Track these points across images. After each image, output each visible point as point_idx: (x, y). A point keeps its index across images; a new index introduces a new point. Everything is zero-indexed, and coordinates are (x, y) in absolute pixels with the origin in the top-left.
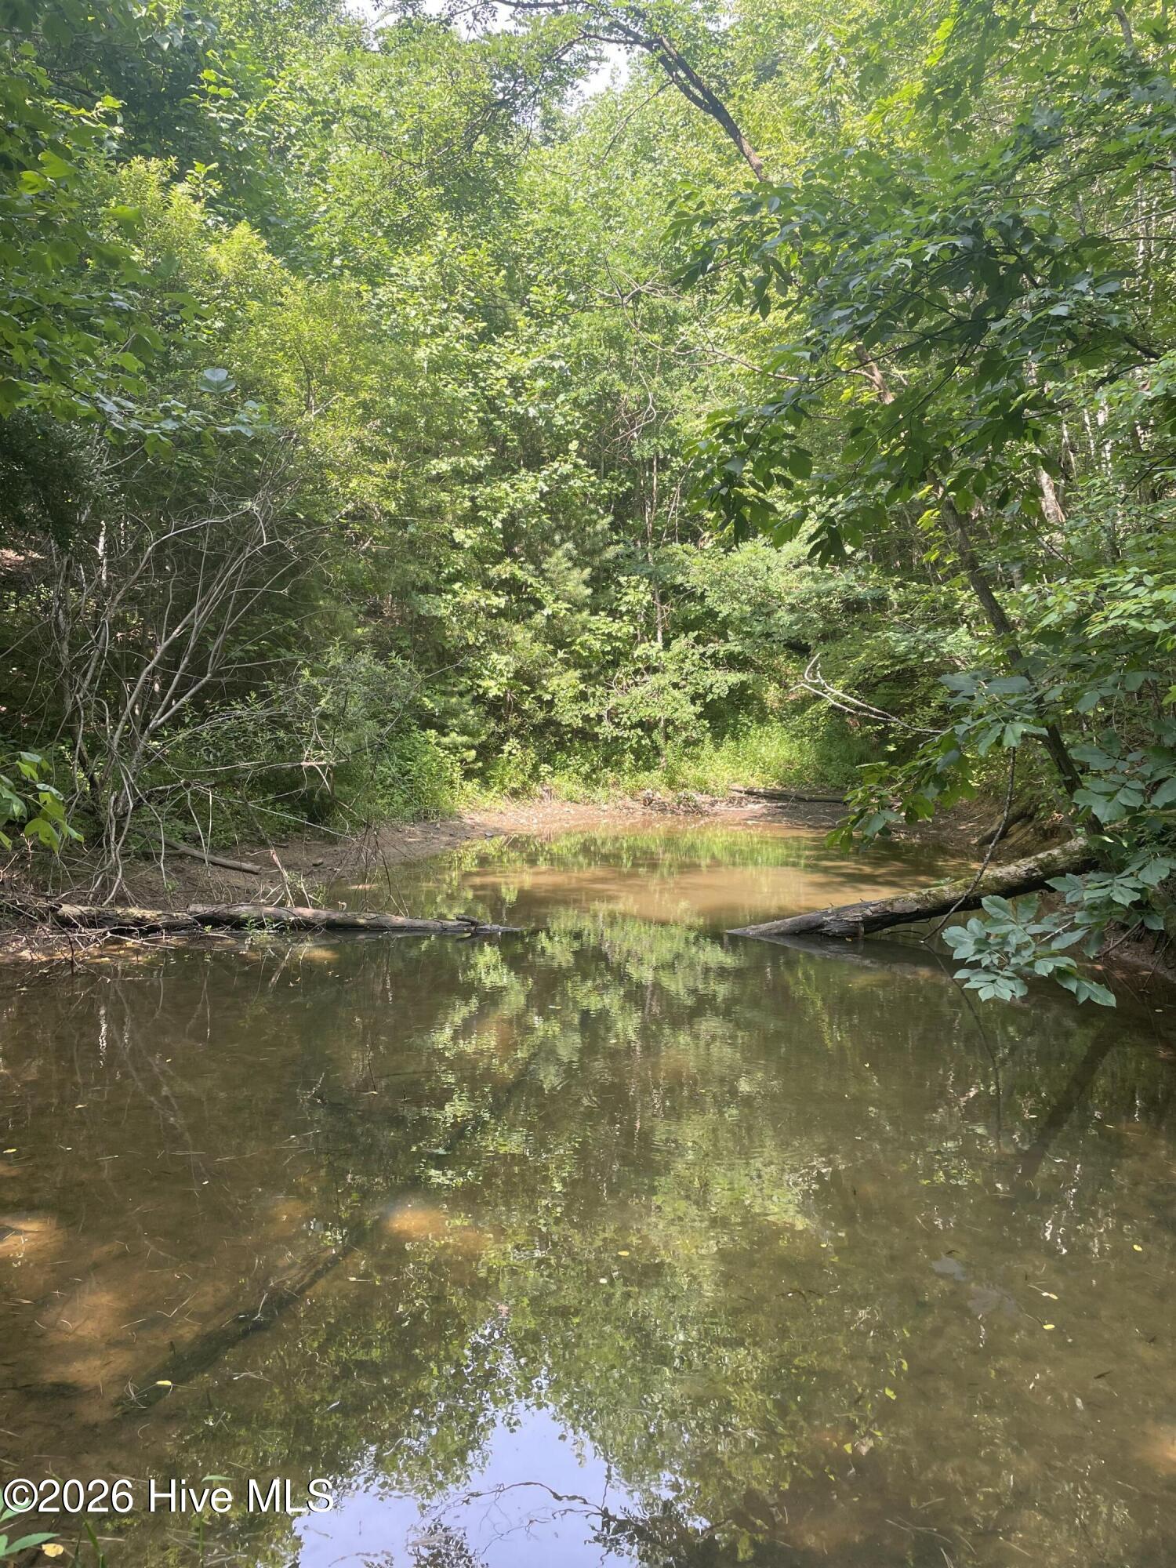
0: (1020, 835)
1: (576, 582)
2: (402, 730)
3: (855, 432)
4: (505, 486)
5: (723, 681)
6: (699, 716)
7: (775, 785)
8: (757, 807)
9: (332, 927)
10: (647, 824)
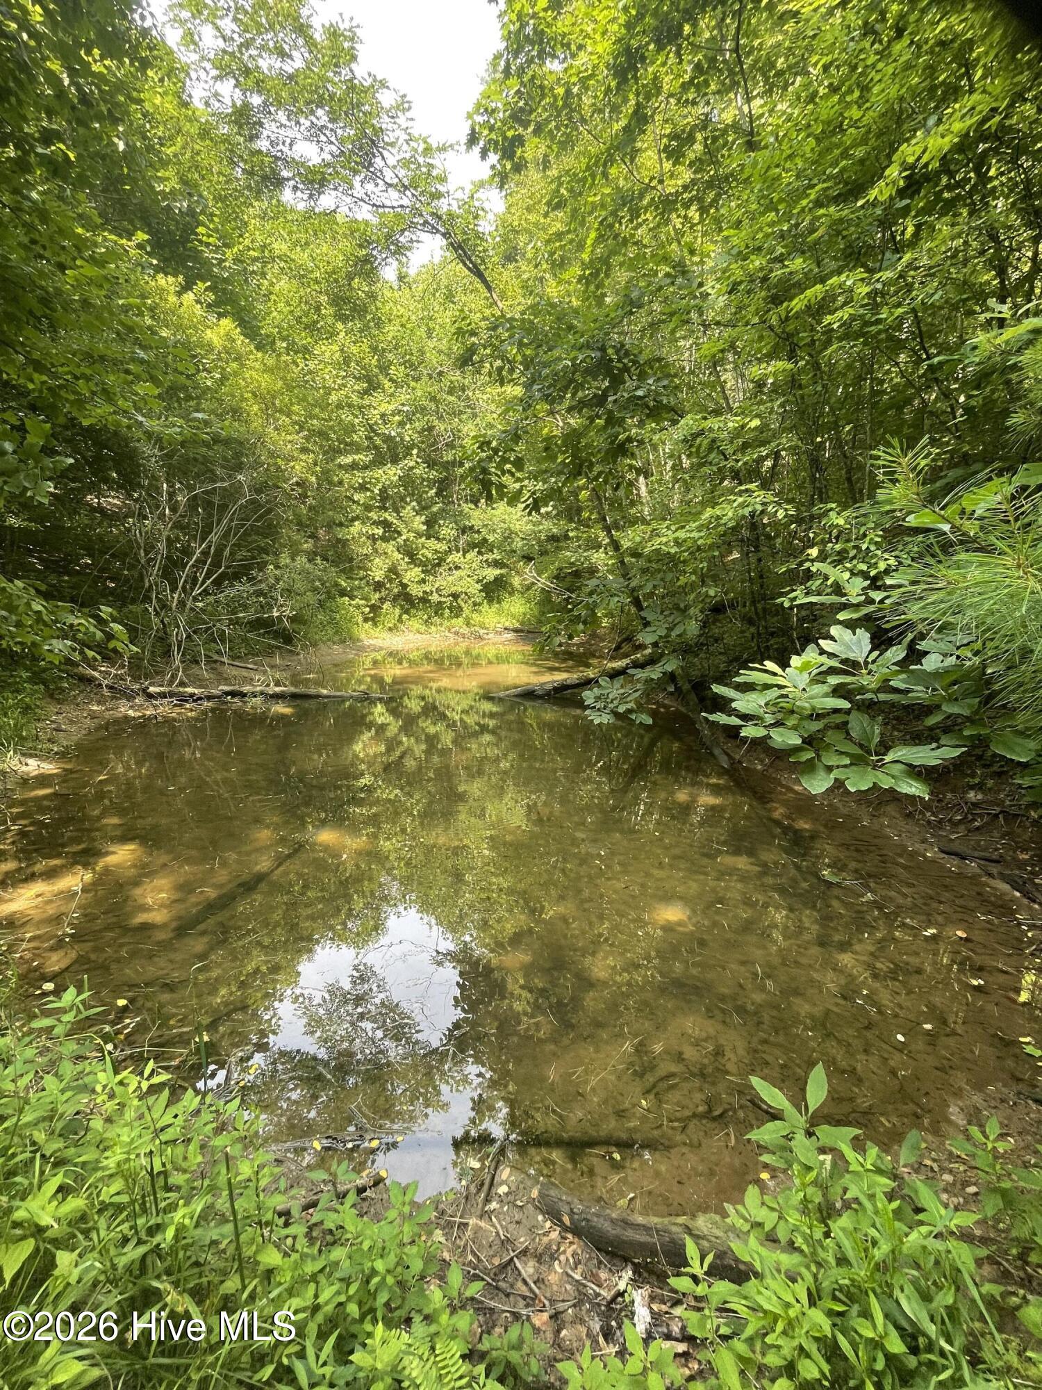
0: (626, 648)
1: (419, 523)
2: (330, 597)
3: (547, 449)
4: (380, 471)
5: (492, 573)
6: (480, 591)
7: (517, 625)
8: (510, 636)
9: (294, 696)
10: (457, 644)
